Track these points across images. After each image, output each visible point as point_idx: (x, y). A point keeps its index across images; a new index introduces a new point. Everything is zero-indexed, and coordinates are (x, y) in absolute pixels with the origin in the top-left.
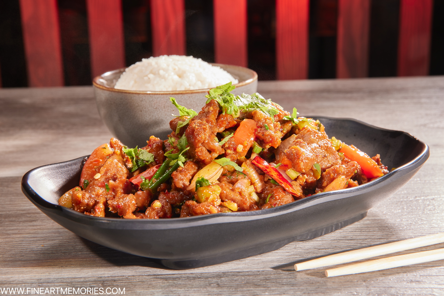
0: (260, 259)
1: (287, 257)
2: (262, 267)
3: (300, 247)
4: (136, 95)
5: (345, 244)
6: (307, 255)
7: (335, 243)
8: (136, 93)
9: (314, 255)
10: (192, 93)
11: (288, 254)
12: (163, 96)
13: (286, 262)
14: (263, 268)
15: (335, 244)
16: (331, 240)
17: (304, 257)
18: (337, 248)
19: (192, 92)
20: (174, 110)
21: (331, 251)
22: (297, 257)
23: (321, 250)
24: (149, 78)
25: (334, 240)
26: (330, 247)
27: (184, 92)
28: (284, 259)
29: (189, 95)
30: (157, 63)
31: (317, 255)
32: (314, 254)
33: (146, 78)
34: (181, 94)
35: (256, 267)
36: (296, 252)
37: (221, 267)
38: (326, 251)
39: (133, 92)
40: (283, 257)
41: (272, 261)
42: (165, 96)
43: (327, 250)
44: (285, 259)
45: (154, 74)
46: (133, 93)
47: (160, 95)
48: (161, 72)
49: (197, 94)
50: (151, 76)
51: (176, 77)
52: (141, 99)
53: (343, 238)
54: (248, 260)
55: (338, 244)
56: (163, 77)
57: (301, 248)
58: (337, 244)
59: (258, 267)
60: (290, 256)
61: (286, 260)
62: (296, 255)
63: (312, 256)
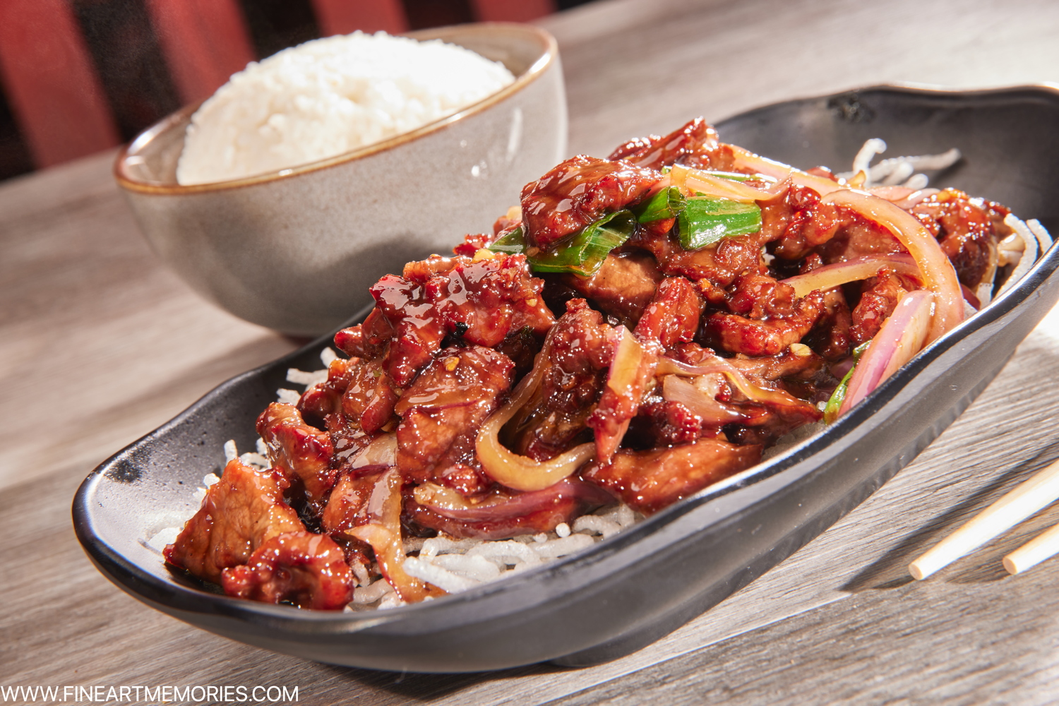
0: (795, 569)
1: (863, 541)
2: (813, 593)
3: (881, 498)
4: (262, 189)
5: (993, 453)
6: (912, 517)
7: (966, 456)
8: (258, 184)
9: (932, 510)
10: (413, 140)
11: (857, 529)
12: (335, 170)
13: (868, 557)
14: (820, 595)
15: (967, 459)
16: (949, 451)
17: (910, 528)
18: (980, 472)
19: (413, 138)
20: (375, 201)
21: (969, 484)
22: (891, 530)
23: (940, 491)
24: (274, 129)
25: (957, 447)
26: (959, 473)
27: (391, 144)
28: (859, 548)
29: (407, 148)
30: (278, 80)
31: (939, 509)
32: (929, 508)
33: (265, 131)
34: (385, 150)
35: (799, 599)
36: (879, 518)
37: (701, 628)
38: (958, 489)
39: (250, 181)
40: (851, 545)
41: (830, 567)
42: (342, 168)
43: (957, 485)
44: (863, 549)
45: (282, 111)
46: (250, 186)
47: (329, 171)
48: (303, 103)
49: (427, 140)
50: (278, 121)
51: (348, 107)
52: (277, 195)
53: (977, 434)
54: (763, 583)
55: (975, 456)
56: (312, 117)
57: (886, 500)
58: (970, 458)
59: (804, 598)
60: (868, 534)
61: (866, 552)
62: (883, 526)
63: (928, 518)
